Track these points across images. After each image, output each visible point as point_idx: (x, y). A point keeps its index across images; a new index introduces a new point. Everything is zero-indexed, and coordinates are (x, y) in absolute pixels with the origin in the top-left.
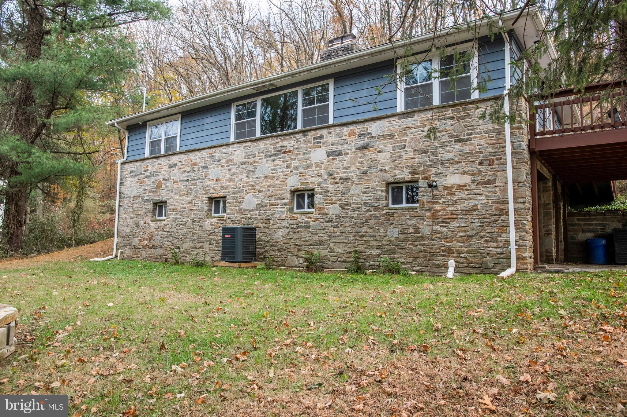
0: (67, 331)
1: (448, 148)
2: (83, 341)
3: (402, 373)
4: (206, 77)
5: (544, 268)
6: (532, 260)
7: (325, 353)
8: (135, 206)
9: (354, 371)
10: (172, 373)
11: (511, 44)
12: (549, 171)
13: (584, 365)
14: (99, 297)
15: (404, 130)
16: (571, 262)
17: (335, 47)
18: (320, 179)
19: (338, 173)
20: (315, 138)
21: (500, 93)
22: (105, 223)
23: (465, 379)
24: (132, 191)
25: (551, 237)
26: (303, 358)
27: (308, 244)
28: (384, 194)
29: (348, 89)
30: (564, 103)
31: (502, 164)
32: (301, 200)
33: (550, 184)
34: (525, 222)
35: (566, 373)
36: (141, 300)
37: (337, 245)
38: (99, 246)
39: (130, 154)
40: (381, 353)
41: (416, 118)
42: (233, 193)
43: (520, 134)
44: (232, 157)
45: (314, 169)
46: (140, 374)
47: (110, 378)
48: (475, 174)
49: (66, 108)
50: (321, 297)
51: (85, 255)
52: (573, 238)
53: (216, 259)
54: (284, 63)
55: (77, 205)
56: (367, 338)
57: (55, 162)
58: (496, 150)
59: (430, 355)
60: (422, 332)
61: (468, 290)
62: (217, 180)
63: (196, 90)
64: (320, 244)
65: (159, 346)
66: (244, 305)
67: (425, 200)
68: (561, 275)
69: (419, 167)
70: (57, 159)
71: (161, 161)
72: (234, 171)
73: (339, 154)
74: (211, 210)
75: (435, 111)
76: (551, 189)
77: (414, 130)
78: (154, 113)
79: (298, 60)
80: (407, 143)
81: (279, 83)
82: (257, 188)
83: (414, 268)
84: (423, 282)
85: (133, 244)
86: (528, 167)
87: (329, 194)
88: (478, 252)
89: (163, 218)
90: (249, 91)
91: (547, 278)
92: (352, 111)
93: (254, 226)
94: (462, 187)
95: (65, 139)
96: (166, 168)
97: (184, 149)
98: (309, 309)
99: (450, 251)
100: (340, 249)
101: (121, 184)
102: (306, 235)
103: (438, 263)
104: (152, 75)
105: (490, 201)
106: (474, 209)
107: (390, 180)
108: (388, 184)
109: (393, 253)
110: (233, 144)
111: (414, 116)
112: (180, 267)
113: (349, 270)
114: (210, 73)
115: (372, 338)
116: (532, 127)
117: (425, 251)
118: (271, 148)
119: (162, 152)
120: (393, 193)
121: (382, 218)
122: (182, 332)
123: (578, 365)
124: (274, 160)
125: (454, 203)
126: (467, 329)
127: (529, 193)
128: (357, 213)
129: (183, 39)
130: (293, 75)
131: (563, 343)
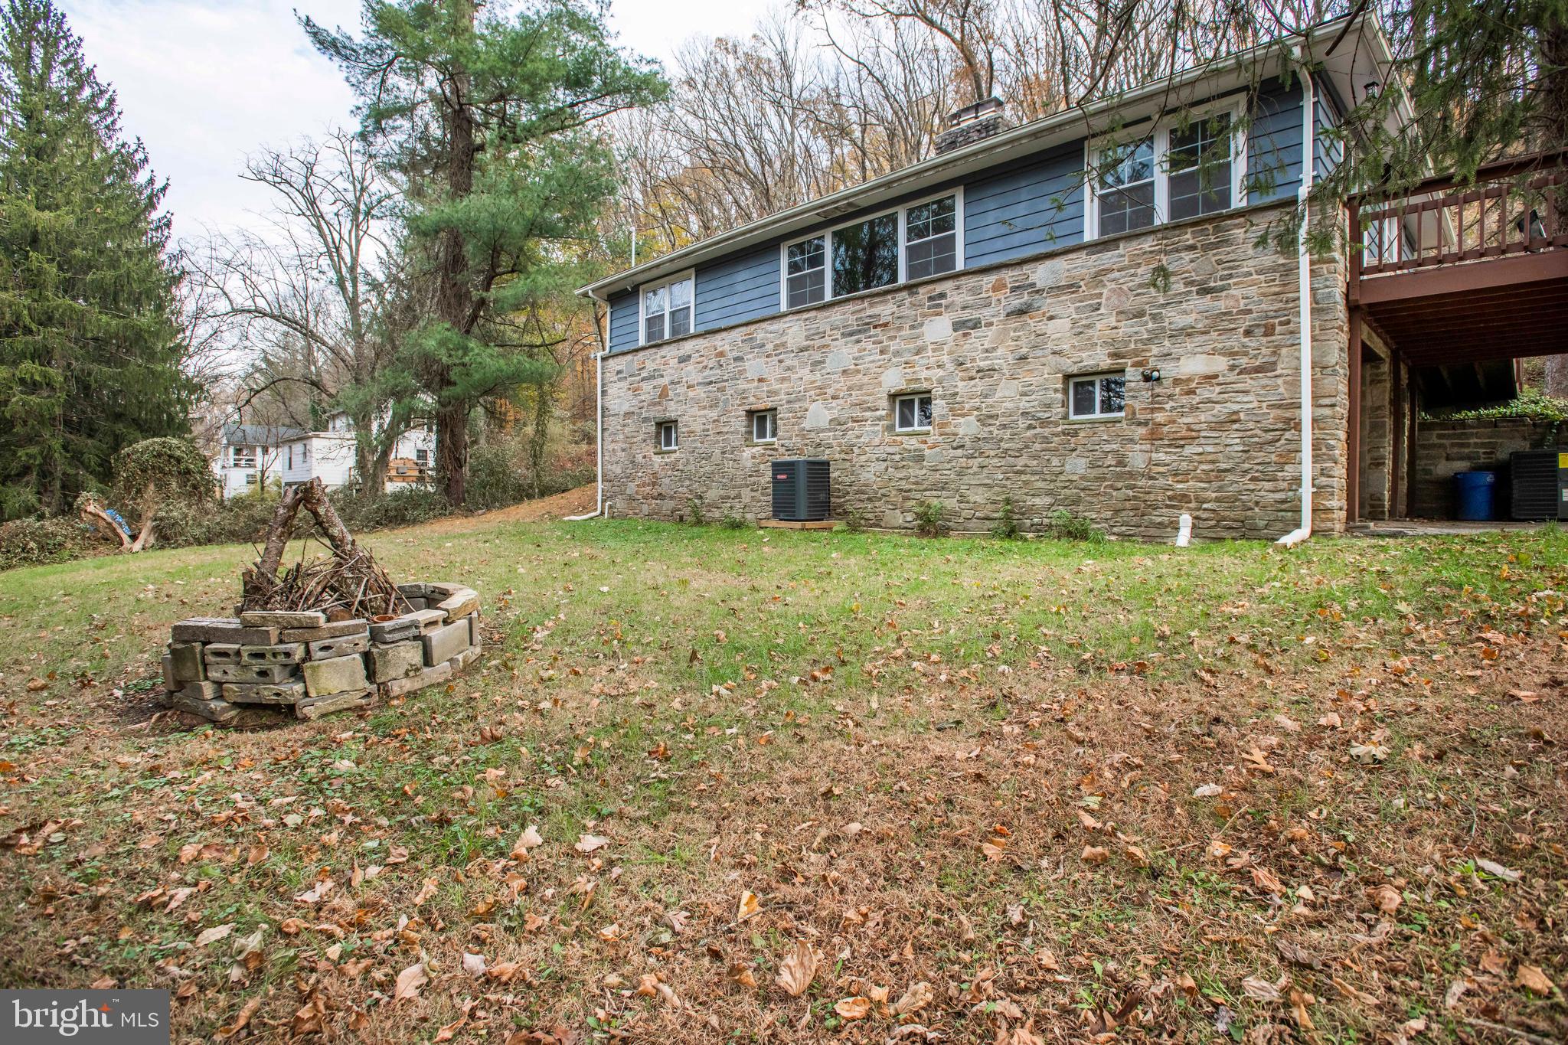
0: (547, 628)
1: (1184, 306)
2: (572, 644)
3: (1101, 708)
4: (730, 198)
5: (1367, 527)
6: (1343, 514)
7: (964, 672)
8: (627, 429)
9: (1017, 702)
10: (713, 697)
11: (1315, 94)
12: (1386, 343)
13: (1442, 700)
14: (585, 578)
15: (1098, 274)
16: (1419, 517)
17: (963, 125)
18: (941, 373)
19: (973, 360)
20: (931, 299)
21: (1291, 194)
22: (580, 459)
23: (1217, 720)
24: (621, 404)
25: (1382, 471)
26: (924, 680)
27: (921, 487)
28: (1059, 396)
29: (991, 204)
30: (1425, 207)
31: (1292, 332)
32: (907, 411)
33: (1386, 368)
34: (1332, 442)
35: (1408, 714)
36: (649, 583)
37: (973, 490)
38: (574, 496)
39: (615, 341)
40: (1061, 674)
41: (1121, 251)
42: (789, 402)
43: (1329, 272)
44: (784, 339)
45: (930, 354)
46: (666, 697)
47: (621, 700)
48: (1236, 353)
49: (513, 271)
50: (949, 580)
51: (555, 511)
52: (1427, 472)
53: (763, 515)
54: (867, 163)
55: (537, 431)
56: (1036, 650)
57: (502, 362)
58: (1281, 305)
59: (1150, 680)
60: (1135, 640)
61: (1216, 568)
62: (760, 380)
63: (715, 223)
64: (943, 489)
65: (688, 655)
66: (817, 592)
67: (1137, 405)
68: (1400, 540)
69: (1127, 343)
70: (503, 356)
71: (665, 351)
72: (788, 363)
73: (976, 325)
74: (751, 433)
75: (1160, 235)
76: (1386, 377)
77: (1117, 274)
78: (650, 268)
79: (892, 157)
80: (1103, 301)
81: (863, 201)
82: (830, 391)
83: (1115, 530)
84: (1131, 554)
85: (628, 492)
86: (1344, 338)
87: (958, 399)
88: (1237, 500)
89: (673, 447)
90: (811, 218)
91: (1373, 547)
92: (999, 244)
93: (825, 458)
94: (1210, 378)
95: (512, 324)
96: (673, 362)
97: (702, 329)
98: (928, 599)
99: (1184, 498)
100: (978, 496)
101: (604, 393)
102: (918, 472)
103: (1159, 520)
104: (641, 203)
105: (1264, 405)
106: (1233, 419)
107: (1070, 370)
108: (1067, 377)
109: (1076, 502)
110: (785, 315)
111: (1118, 248)
112: (703, 530)
113: (994, 534)
114: (737, 192)
115: (1044, 648)
116: (1356, 259)
117: (1135, 498)
118: (851, 319)
119: (667, 336)
120: (1076, 393)
121: (1056, 439)
122: (722, 635)
123: (1431, 700)
124: (858, 341)
125: (1194, 409)
126: (1219, 637)
127: (1343, 388)
128: (1009, 432)
129: (690, 135)
130: (888, 184)
131: (1403, 662)
